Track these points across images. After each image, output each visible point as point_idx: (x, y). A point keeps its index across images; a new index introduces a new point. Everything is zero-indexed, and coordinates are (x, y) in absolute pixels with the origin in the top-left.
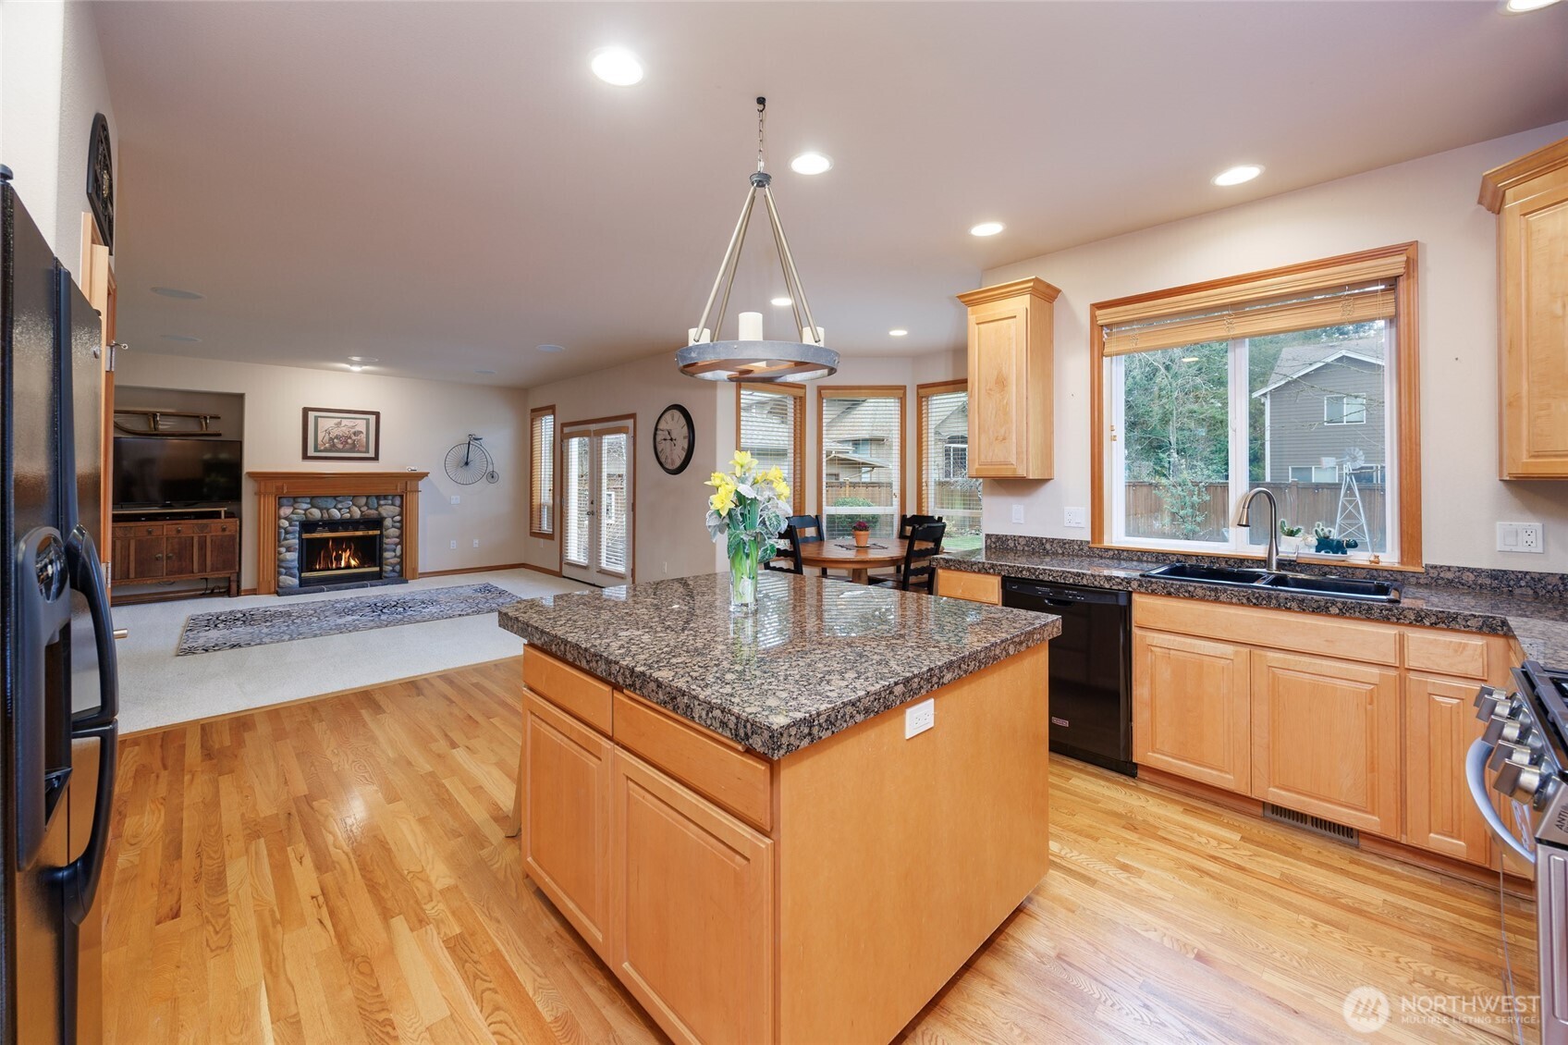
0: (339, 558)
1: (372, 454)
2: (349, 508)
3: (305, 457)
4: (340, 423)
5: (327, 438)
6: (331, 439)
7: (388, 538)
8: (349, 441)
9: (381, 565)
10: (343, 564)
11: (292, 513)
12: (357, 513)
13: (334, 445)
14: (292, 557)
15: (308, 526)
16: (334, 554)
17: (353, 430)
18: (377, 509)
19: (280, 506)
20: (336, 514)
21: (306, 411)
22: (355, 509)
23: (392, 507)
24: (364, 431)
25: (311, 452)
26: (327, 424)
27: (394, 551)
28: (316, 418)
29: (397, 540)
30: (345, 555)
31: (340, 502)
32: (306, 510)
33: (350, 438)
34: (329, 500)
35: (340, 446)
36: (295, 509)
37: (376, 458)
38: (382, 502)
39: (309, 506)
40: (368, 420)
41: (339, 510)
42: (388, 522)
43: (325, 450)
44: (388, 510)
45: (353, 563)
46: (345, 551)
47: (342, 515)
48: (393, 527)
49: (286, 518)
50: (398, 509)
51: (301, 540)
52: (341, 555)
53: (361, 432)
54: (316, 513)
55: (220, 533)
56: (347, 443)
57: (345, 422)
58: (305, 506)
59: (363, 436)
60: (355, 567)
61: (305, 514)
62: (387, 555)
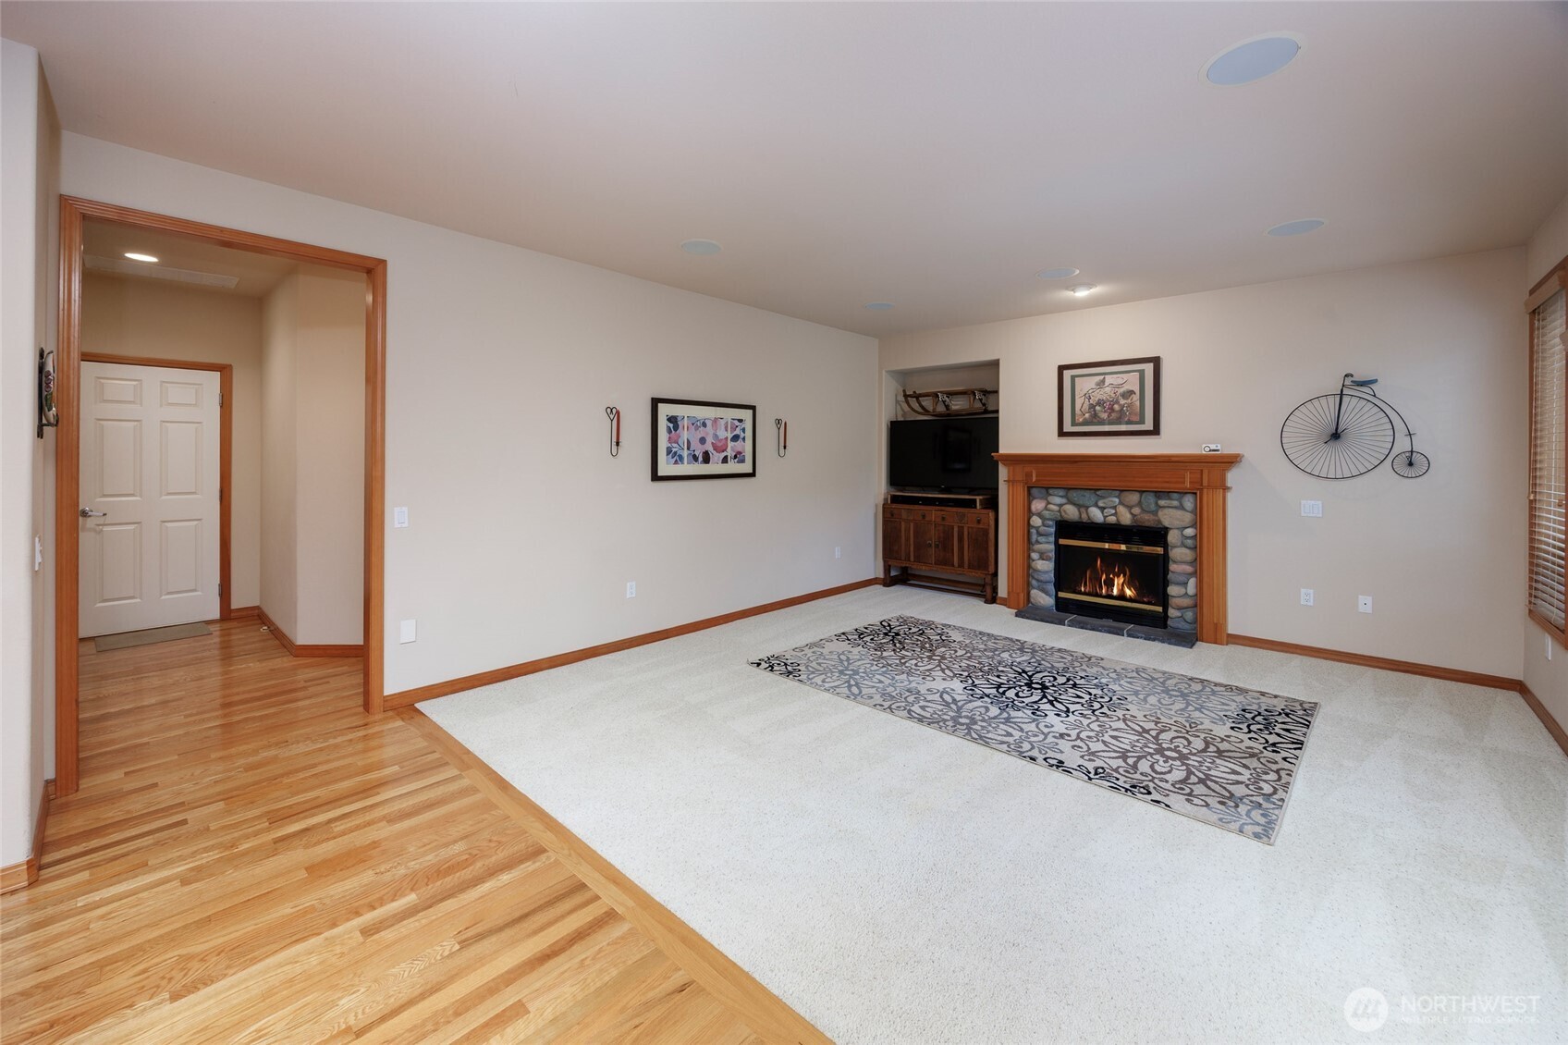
0: (1110, 584)
1: (1149, 425)
2: (1115, 508)
3: (1062, 433)
4: (1103, 381)
5: (1086, 406)
6: (1092, 407)
7: (1175, 562)
8: (1116, 407)
9: (1165, 606)
10: (1115, 592)
11: (1046, 508)
12: (1126, 518)
13: (1095, 415)
14: (1045, 567)
15: (1064, 528)
16: (1104, 577)
17: (1121, 390)
18: (1155, 513)
19: (1030, 497)
20: (1096, 515)
21: (1061, 369)
22: (1121, 509)
23: (1179, 513)
24: (1137, 389)
25: (1068, 427)
26: (1086, 385)
27: (1185, 584)
28: (1073, 378)
29: (1189, 569)
30: (1118, 581)
31: (1103, 497)
32: (1061, 506)
33: (1117, 402)
34: (1087, 494)
35: (1104, 416)
36: (1049, 503)
37: (1156, 431)
38: (1162, 503)
39: (1064, 501)
40: (1142, 373)
41: (1102, 509)
42: (1173, 537)
43: (1085, 423)
44: (1175, 517)
45: (1128, 592)
46: (1118, 576)
47: (1105, 517)
48: (1183, 545)
49: (1039, 515)
50: (1188, 517)
51: (1058, 548)
52: (1113, 580)
53: (1132, 392)
54: (1071, 513)
55: (975, 525)
56: (1112, 409)
57: (1109, 380)
58: (1058, 500)
59: (1136, 398)
60: (1130, 600)
61: (1059, 511)
62: (1173, 590)
